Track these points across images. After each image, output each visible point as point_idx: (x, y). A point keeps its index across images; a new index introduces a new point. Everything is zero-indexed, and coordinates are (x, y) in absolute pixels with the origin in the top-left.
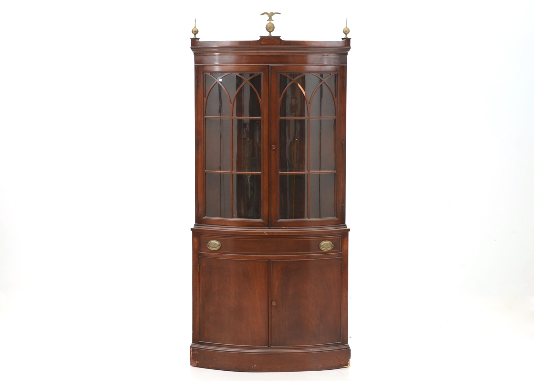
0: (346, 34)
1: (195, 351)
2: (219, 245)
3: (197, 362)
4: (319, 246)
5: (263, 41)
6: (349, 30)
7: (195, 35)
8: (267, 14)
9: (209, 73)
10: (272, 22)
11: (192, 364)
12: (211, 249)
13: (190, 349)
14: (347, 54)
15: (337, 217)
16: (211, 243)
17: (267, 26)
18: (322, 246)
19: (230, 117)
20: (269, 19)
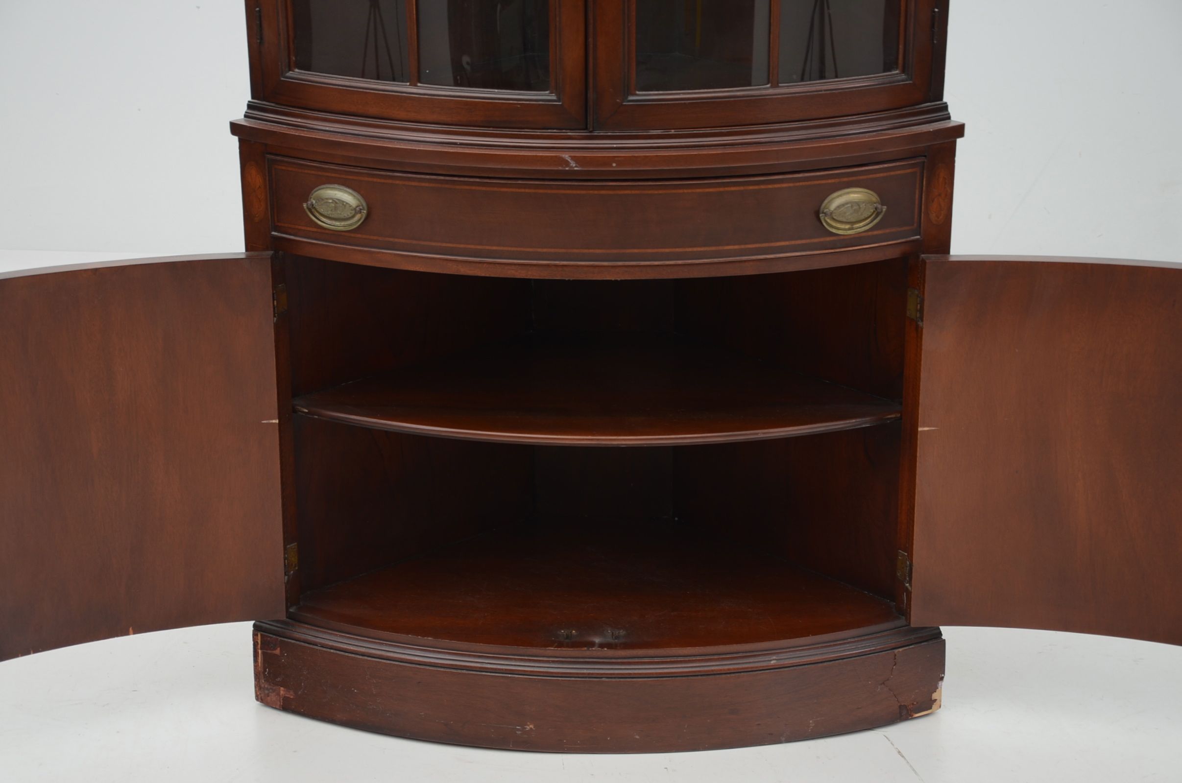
1: (275, 649)
2: (357, 211)
3: (282, 691)
4: (817, 213)
11: (263, 696)
12: (327, 223)
13: (255, 635)
15: (903, 71)
16: (320, 199)
18: (831, 215)
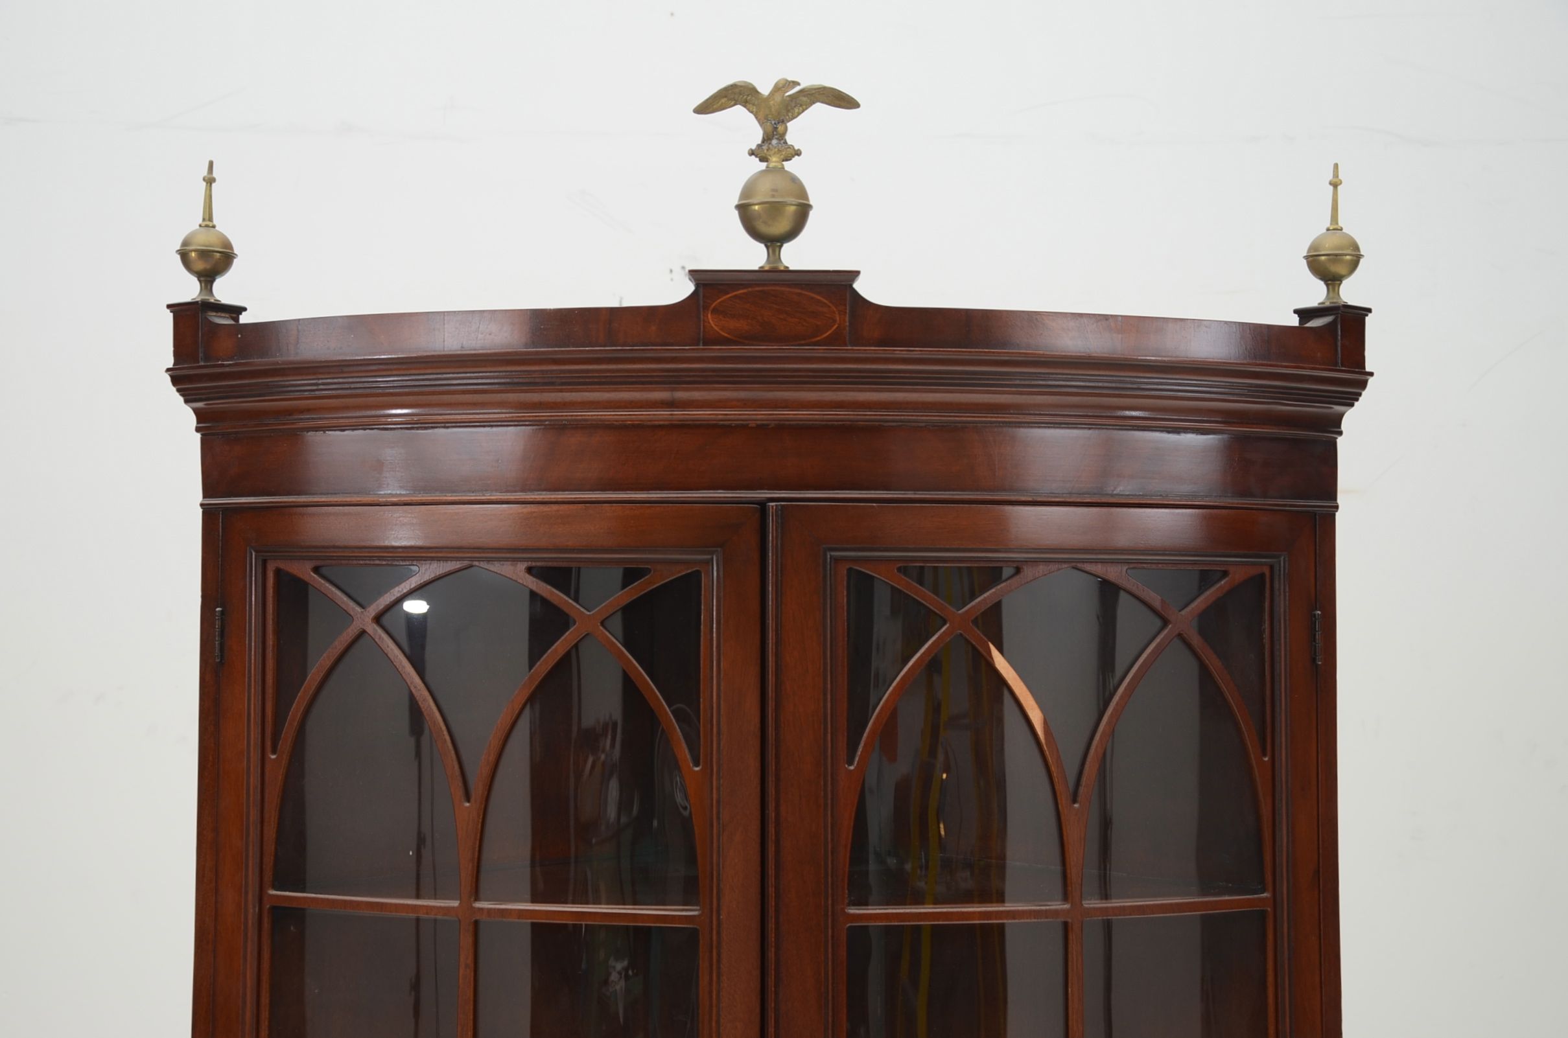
0: (1332, 280)
5: (715, 311)
6: (1356, 248)
7: (207, 278)
8: (745, 104)
9: (309, 565)
10: (789, 166)
14: (1334, 425)
17: (747, 191)
19: (455, 904)
20: (767, 139)
